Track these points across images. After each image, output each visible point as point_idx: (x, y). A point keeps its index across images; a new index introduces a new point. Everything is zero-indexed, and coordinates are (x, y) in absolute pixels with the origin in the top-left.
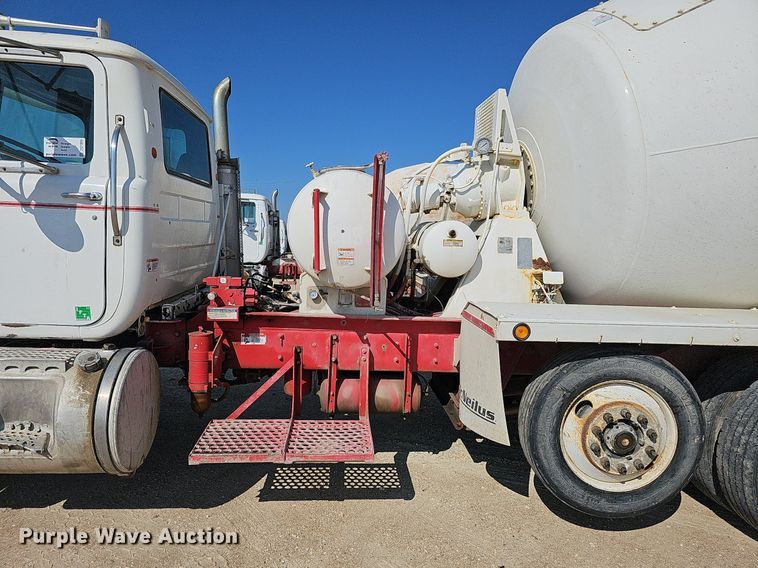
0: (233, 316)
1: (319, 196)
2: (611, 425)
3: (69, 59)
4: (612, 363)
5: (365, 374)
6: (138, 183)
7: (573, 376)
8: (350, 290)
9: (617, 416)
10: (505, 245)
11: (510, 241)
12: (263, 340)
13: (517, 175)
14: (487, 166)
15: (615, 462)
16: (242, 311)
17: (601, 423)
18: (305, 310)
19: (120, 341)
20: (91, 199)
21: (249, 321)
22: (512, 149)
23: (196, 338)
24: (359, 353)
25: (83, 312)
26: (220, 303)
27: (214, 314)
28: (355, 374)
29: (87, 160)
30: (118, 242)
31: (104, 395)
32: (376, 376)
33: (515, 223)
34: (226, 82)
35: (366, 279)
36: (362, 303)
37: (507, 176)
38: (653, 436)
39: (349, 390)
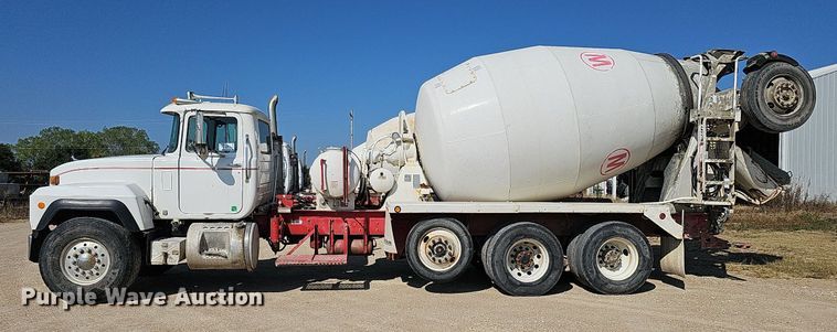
0: (289, 211)
1: (323, 162)
2: (435, 245)
3: (228, 115)
4: (435, 221)
5: (346, 236)
6: (254, 159)
7: (421, 227)
8: (337, 198)
9: (437, 241)
10: (408, 178)
11: (410, 176)
12: (301, 222)
13: (413, 146)
14: (399, 143)
15: (437, 259)
16: (292, 209)
17: (432, 244)
18: (319, 208)
19: (247, 219)
20: (237, 166)
21: (295, 215)
22: (409, 136)
23: (273, 221)
24: (343, 227)
25: (234, 208)
26: (283, 205)
27: (280, 210)
28: (341, 237)
29: (236, 149)
30: (247, 182)
31: (246, 239)
32: (351, 238)
33: (413, 168)
34: (275, 97)
35: (342, 194)
36: (344, 205)
37: (408, 147)
38: (450, 248)
39: (339, 244)
